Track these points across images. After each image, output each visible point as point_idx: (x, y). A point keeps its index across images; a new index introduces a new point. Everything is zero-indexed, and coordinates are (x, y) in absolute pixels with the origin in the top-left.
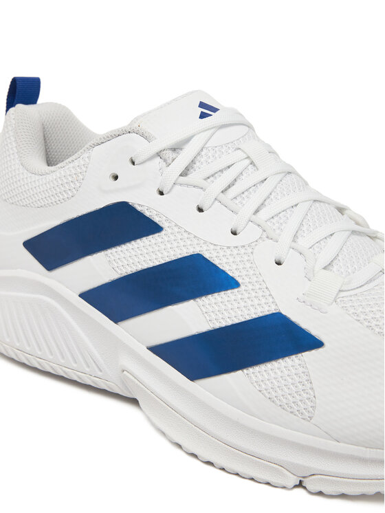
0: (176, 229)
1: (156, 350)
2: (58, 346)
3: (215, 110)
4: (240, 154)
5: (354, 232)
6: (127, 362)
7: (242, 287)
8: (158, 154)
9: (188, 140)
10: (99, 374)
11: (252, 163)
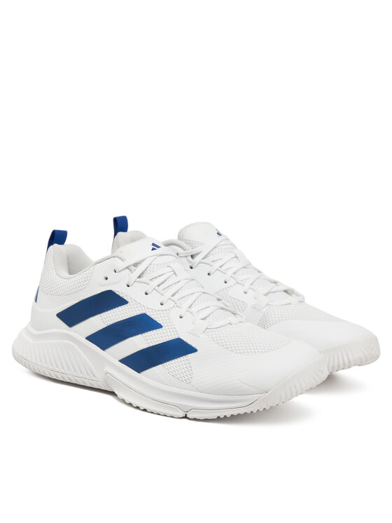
0: (135, 302)
1: (123, 361)
2: (73, 367)
3: (158, 247)
4: (169, 269)
5: (222, 308)
6: (108, 369)
7: (164, 328)
8: (127, 268)
9: (144, 260)
10: (94, 378)
11: (175, 273)
